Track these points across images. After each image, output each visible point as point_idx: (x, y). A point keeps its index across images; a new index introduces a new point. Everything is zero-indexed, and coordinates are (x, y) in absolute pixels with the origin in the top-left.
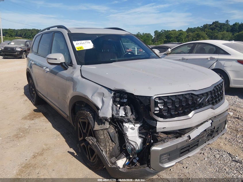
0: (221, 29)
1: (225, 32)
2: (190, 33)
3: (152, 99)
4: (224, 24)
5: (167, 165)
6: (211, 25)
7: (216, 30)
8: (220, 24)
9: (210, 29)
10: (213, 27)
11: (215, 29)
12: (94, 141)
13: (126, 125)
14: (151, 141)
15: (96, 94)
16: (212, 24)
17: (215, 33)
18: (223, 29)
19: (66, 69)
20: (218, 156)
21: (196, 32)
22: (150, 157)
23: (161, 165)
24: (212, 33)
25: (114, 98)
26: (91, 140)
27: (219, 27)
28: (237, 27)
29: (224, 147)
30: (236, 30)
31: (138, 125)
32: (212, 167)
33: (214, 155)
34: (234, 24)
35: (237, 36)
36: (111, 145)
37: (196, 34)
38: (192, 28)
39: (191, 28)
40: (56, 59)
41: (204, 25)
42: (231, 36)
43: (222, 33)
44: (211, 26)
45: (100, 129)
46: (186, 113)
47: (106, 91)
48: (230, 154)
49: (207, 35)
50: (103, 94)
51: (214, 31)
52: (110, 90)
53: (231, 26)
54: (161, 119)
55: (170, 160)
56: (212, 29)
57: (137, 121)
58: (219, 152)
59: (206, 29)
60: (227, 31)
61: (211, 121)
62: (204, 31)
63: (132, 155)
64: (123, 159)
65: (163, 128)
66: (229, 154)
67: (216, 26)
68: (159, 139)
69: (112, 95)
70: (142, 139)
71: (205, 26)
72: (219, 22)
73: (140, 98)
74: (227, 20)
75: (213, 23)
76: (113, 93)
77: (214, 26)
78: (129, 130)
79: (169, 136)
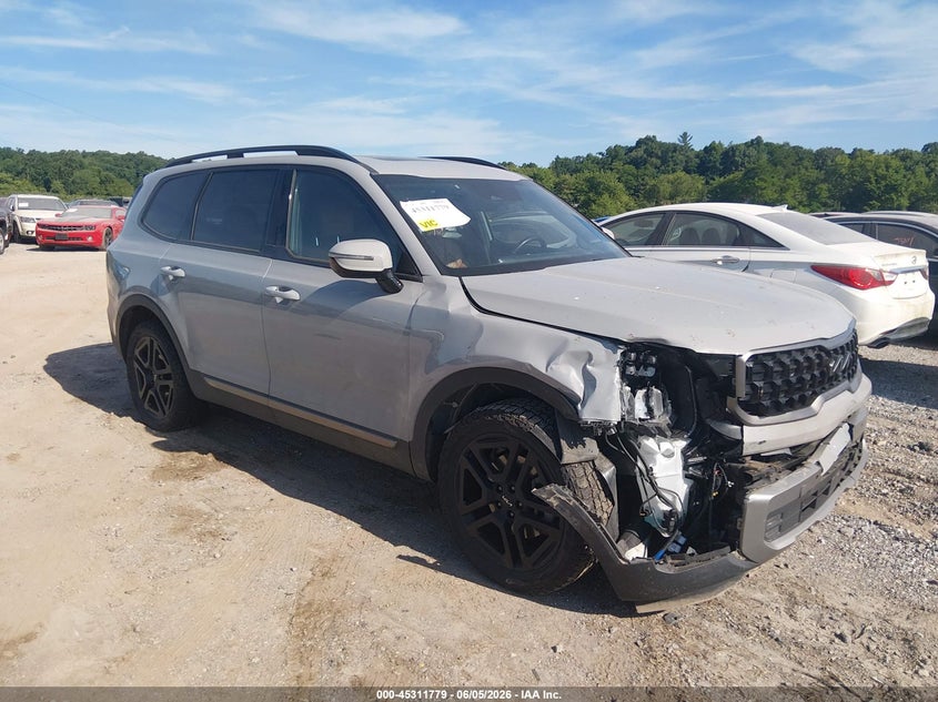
0: (664, 161)
1: (680, 174)
2: (568, 176)
3: (742, 362)
4: (674, 148)
5: (779, 544)
6: (630, 149)
7: (648, 165)
8: (662, 145)
9: (629, 163)
10: (639, 155)
11: (645, 162)
12: (566, 496)
13: (650, 443)
14: (724, 482)
15: (562, 358)
16: (634, 145)
17: (647, 178)
18: (671, 163)
19: (397, 290)
20: (850, 532)
21: (587, 174)
22: (742, 523)
23: (765, 542)
24: (636, 177)
25: (623, 365)
26: (553, 495)
27: (658, 157)
28: (717, 156)
29: (852, 509)
30: (714, 167)
31: (681, 444)
32: (847, 557)
33: (839, 531)
34: (706, 148)
35: (722, 187)
36: (605, 508)
37: (588, 180)
38: (570, 157)
39: (566, 159)
40: (370, 259)
41: (609, 150)
42: (700, 187)
43: (671, 177)
44: (633, 154)
45: (578, 460)
46: (805, 402)
47: (598, 349)
48: (880, 525)
49: (621, 185)
50: (587, 356)
51: (641, 171)
52: (612, 342)
53: (698, 155)
54: (755, 419)
55: (783, 530)
56: (637, 163)
57: (676, 429)
58: (847, 521)
59: (617, 164)
60: (687, 171)
61: (846, 426)
62: (612, 169)
63: (668, 532)
64: (637, 547)
65: (761, 443)
66: (876, 523)
67: (650, 154)
68: (754, 474)
69: (618, 356)
70: (691, 482)
71: (614, 153)
72: (658, 140)
73: (711, 363)
74: (685, 134)
75: (639, 143)
76: (620, 352)
77: (640, 152)
78: (659, 458)
79: (774, 465)
